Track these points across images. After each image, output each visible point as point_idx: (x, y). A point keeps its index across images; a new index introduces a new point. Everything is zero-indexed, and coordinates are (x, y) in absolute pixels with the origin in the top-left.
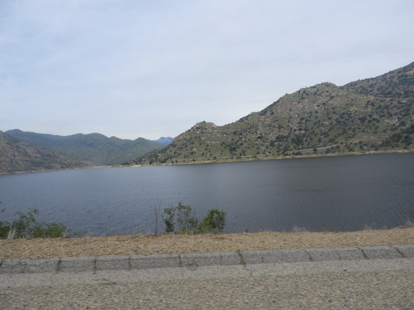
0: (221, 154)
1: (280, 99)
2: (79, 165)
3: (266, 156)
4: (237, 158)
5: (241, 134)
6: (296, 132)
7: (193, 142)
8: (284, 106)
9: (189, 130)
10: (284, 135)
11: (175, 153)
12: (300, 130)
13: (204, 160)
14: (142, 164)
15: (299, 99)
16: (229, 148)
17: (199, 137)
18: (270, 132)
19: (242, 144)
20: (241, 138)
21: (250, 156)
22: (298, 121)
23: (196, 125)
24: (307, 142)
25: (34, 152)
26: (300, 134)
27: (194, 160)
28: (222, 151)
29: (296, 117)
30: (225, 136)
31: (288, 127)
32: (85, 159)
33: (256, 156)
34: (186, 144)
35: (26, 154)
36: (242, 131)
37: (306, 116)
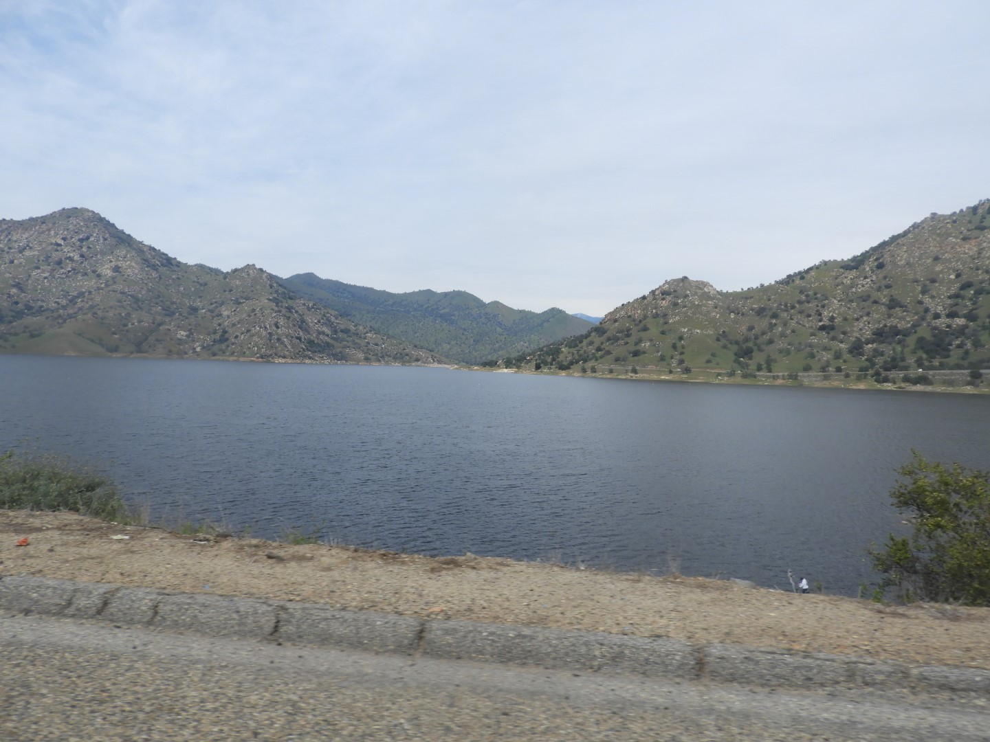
0: (709, 361)
1: (911, 229)
2: (402, 358)
3: (826, 378)
4: (745, 376)
5: (775, 316)
6: (938, 322)
7: (645, 326)
8: (919, 248)
9: (644, 298)
10: (899, 325)
11: (599, 349)
12: (952, 315)
13: (660, 372)
14: (519, 367)
15: (968, 230)
16: (735, 348)
17: (665, 315)
18: (862, 317)
19: (771, 342)
20: (772, 326)
21: (781, 374)
22: (953, 291)
23: (664, 284)
24: (961, 351)
25: (319, 322)
26: (949, 326)
27: (635, 371)
28: (713, 355)
29: (950, 281)
30: (732, 317)
31: (918, 305)
32: (416, 346)
33: (797, 376)
34: (628, 330)
35: (302, 325)
36: (781, 309)
37: (980, 277)
